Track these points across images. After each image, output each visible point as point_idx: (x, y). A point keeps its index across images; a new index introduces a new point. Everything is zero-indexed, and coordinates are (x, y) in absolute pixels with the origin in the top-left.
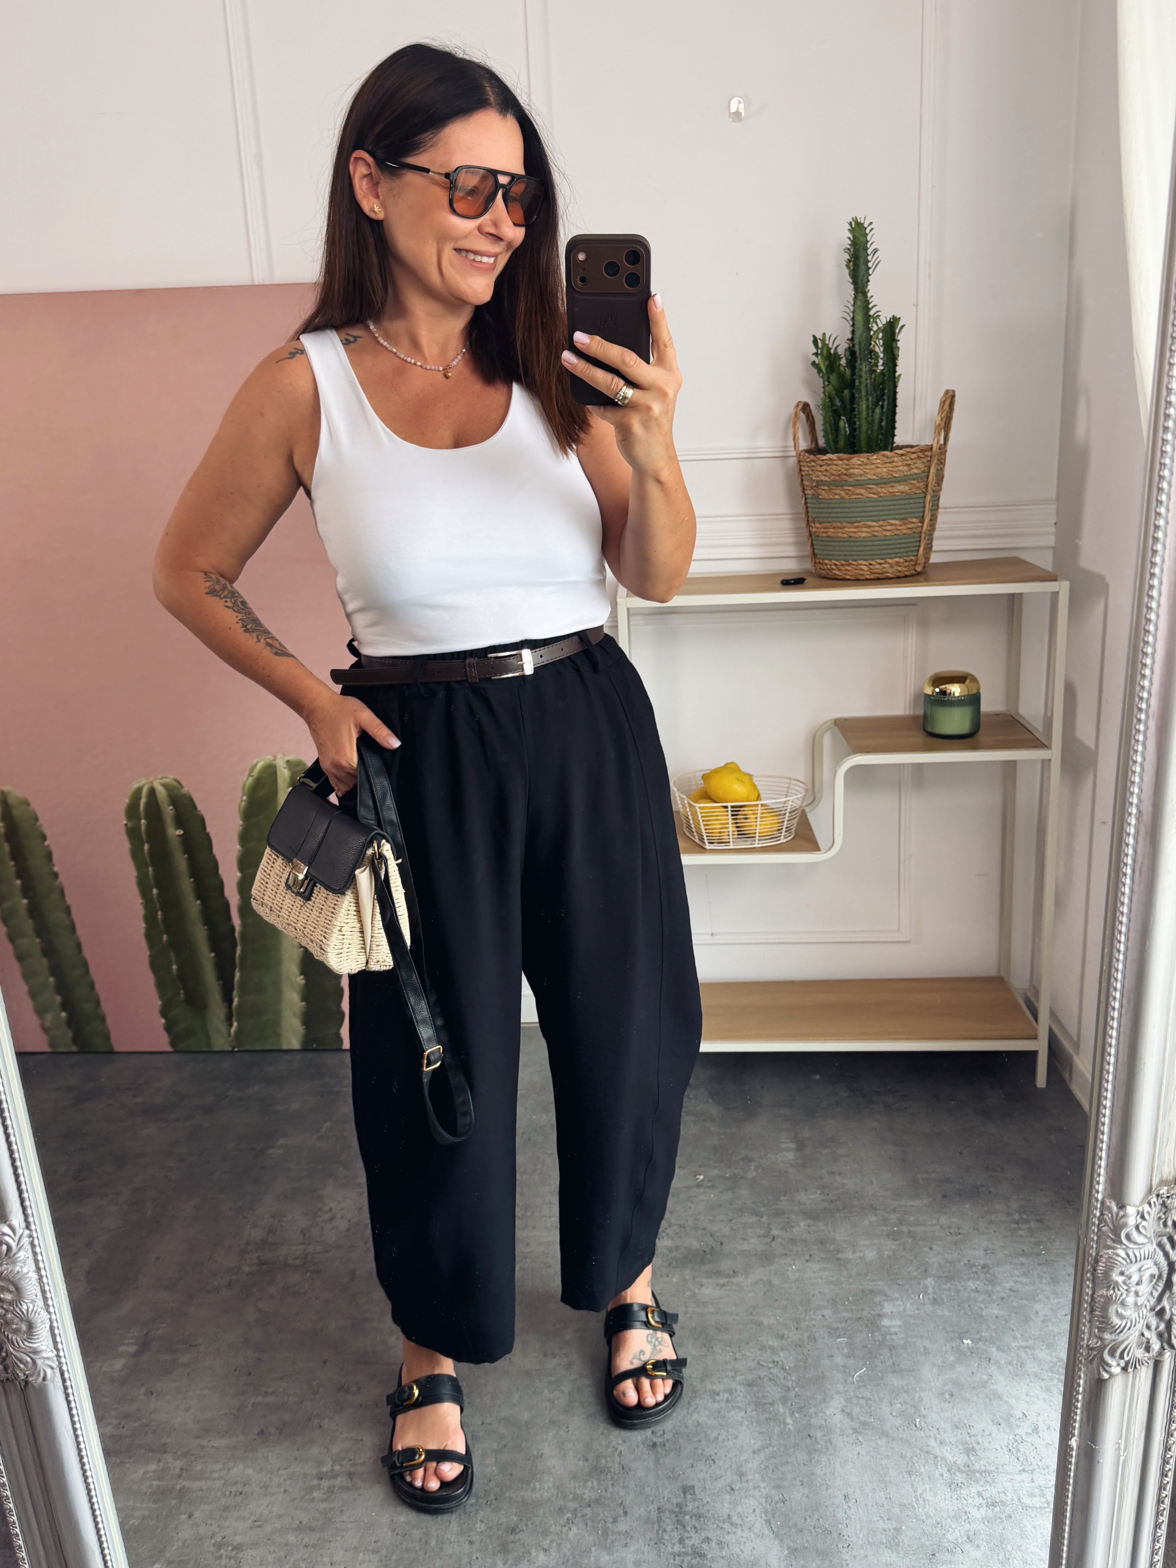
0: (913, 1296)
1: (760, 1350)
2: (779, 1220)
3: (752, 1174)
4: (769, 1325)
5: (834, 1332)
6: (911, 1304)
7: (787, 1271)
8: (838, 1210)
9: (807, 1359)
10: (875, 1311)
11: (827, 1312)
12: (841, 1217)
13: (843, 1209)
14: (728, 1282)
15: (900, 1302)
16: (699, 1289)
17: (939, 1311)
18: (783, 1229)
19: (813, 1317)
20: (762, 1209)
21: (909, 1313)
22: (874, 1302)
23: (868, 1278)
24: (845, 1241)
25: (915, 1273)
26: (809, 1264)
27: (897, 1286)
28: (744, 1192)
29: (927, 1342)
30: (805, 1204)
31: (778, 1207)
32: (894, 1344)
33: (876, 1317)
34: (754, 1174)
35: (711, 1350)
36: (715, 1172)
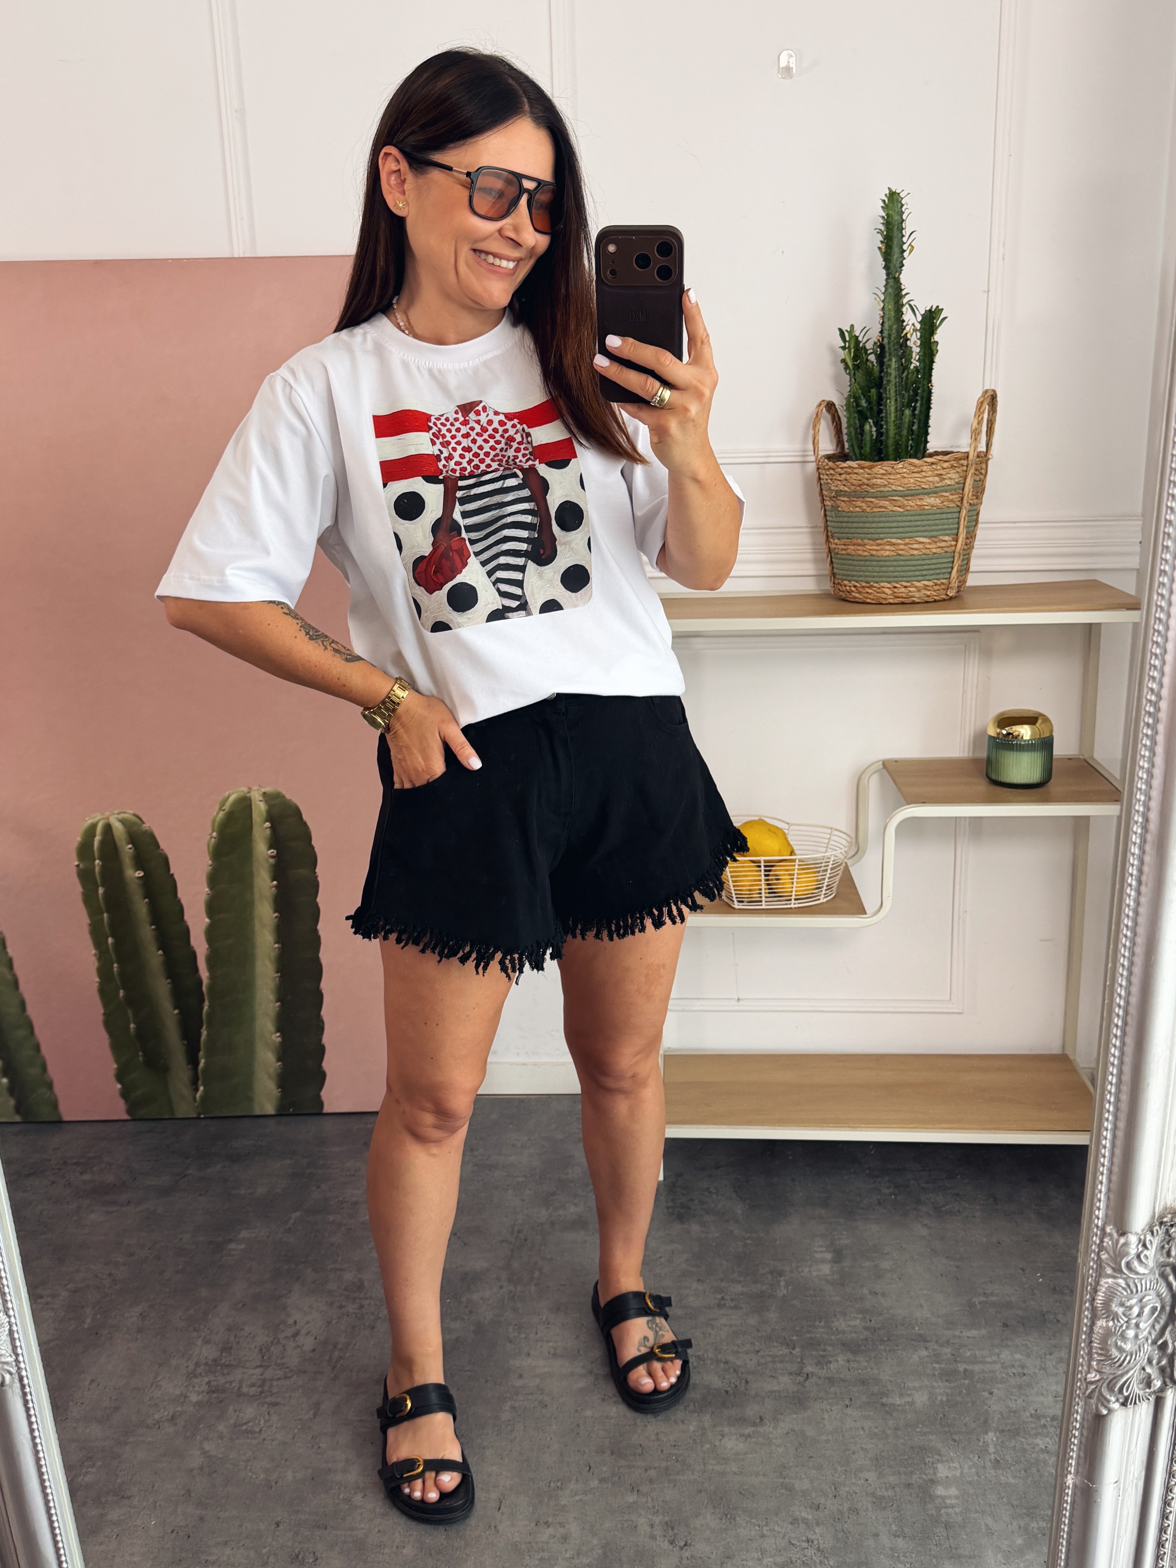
0: (971, 1456)
1: (791, 1523)
2: (814, 1353)
3: (782, 1292)
4: (802, 1491)
5: (880, 1503)
6: (970, 1468)
7: (824, 1419)
8: (882, 1340)
9: (847, 1537)
10: (926, 1475)
11: (872, 1476)
12: (885, 1350)
13: (888, 1340)
14: (754, 1432)
15: (956, 1465)
16: (720, 1440)
17: (1003, 1478)
18: (818, 1364)
19: (854, 1480)
20: (795, 1338)
21: (968, 1479)
22: (925, 1463)
23: (918, 1430)
24: (891, 1381)
25: (973, 1425)
26: (849, 1411)
27: (953, 1443)
28: (773, 1316)
29: (990, 1519)
30: (844, 1332)
31: (813, 1336)
32: (952, 1520)
33: (929, 1484)
34: (785, 1292)
35: (733, 1523)
36: (739, 1288)
